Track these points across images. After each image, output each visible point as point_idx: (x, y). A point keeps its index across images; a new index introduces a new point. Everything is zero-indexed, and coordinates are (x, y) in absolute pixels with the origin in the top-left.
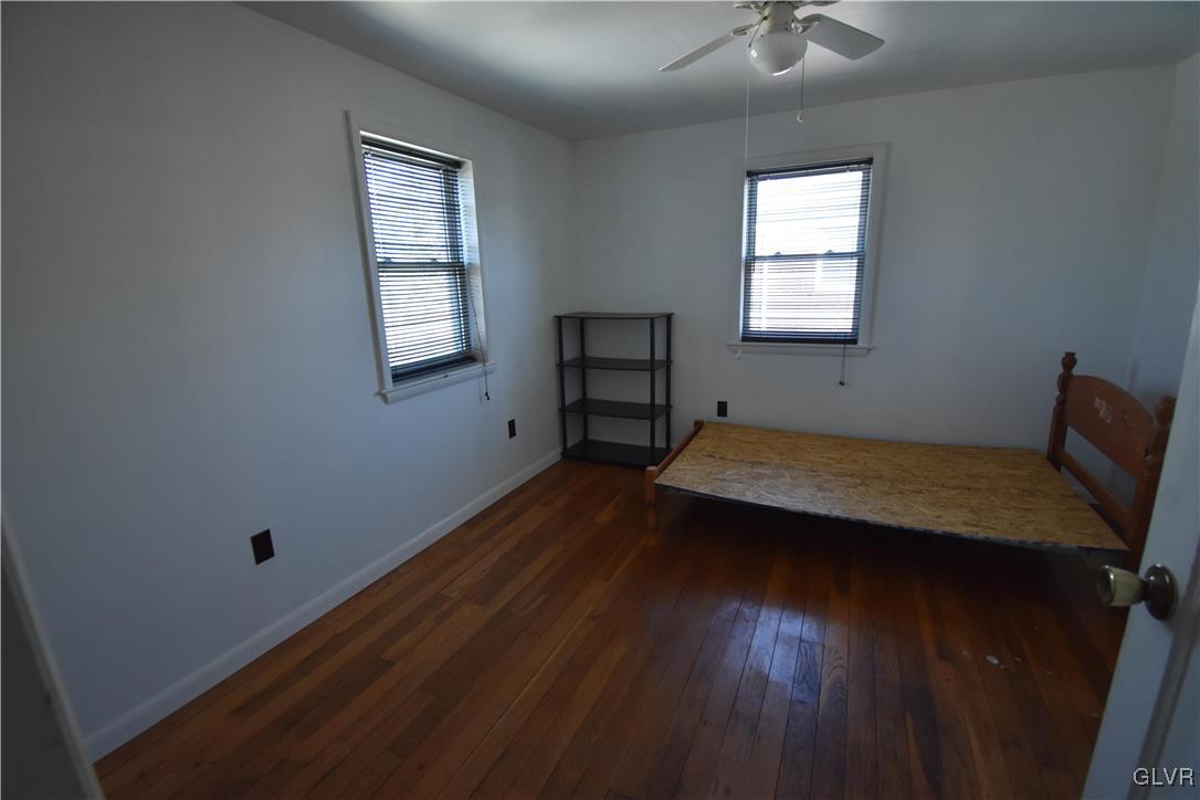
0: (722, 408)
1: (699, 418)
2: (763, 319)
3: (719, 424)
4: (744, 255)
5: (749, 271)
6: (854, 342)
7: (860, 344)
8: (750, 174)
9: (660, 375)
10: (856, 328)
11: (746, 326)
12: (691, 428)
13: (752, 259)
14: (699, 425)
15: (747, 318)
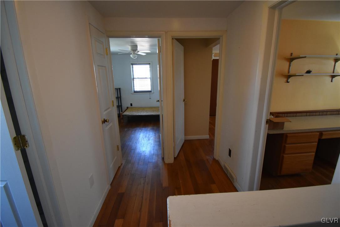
0: (131, 105)
1: (128, 106)
2: (137, 88)
3: (131, 107)
4: (132, 78)
5: (133, 80)
6: (151, 92)
7: (152, 92)
8: (132, 64)
9: (119, 99)
10: (151, 90)
11: (134, 90)
12: (126, 108)
13: (133, 78)
14: (128, 108)
15: (134, 88)
